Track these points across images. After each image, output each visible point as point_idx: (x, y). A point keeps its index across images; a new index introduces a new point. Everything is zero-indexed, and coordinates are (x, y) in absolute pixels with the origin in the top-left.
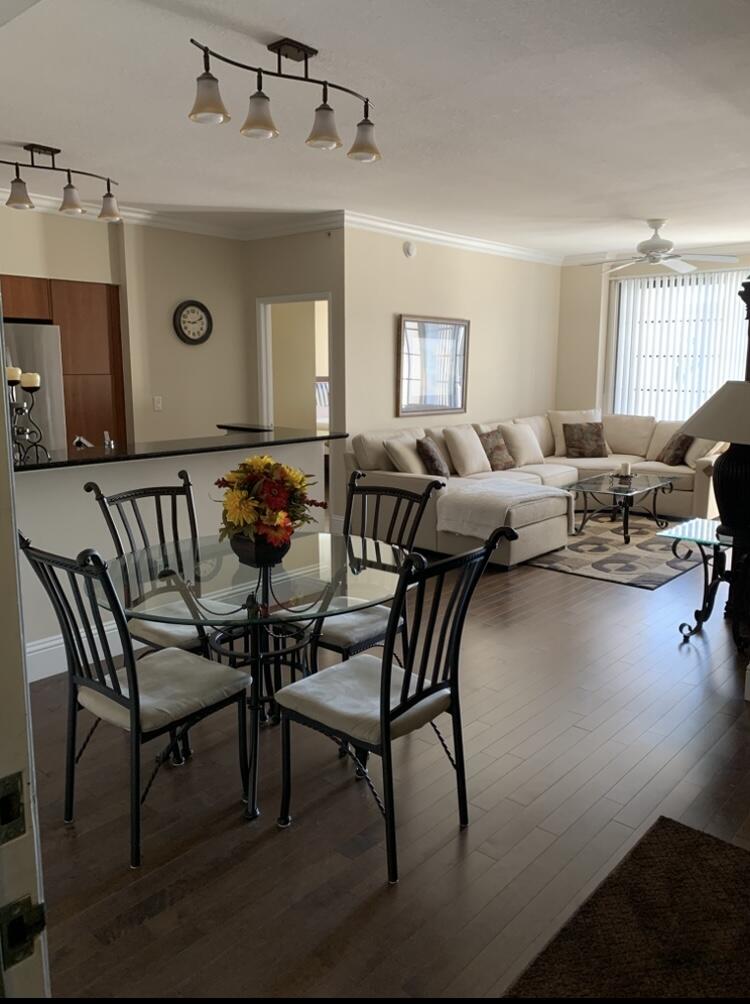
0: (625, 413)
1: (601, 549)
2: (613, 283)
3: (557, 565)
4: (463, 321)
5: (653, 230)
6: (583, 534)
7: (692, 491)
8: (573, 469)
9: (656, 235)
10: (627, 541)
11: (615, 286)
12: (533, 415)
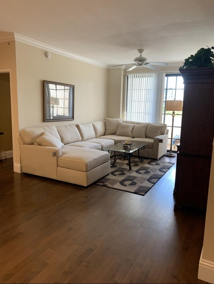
0: (130, 121)
1: (123, 174)
2: (125, 75)
3: (106, 183)
4: (72, 85)
5: (140, 53)
6: (116, 166)
7: (152, 148)
8: (113, 141)
9: (141, 55)
10: (130, 169)
11: (126, 77)
12: (99, 121)
